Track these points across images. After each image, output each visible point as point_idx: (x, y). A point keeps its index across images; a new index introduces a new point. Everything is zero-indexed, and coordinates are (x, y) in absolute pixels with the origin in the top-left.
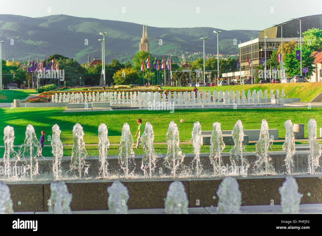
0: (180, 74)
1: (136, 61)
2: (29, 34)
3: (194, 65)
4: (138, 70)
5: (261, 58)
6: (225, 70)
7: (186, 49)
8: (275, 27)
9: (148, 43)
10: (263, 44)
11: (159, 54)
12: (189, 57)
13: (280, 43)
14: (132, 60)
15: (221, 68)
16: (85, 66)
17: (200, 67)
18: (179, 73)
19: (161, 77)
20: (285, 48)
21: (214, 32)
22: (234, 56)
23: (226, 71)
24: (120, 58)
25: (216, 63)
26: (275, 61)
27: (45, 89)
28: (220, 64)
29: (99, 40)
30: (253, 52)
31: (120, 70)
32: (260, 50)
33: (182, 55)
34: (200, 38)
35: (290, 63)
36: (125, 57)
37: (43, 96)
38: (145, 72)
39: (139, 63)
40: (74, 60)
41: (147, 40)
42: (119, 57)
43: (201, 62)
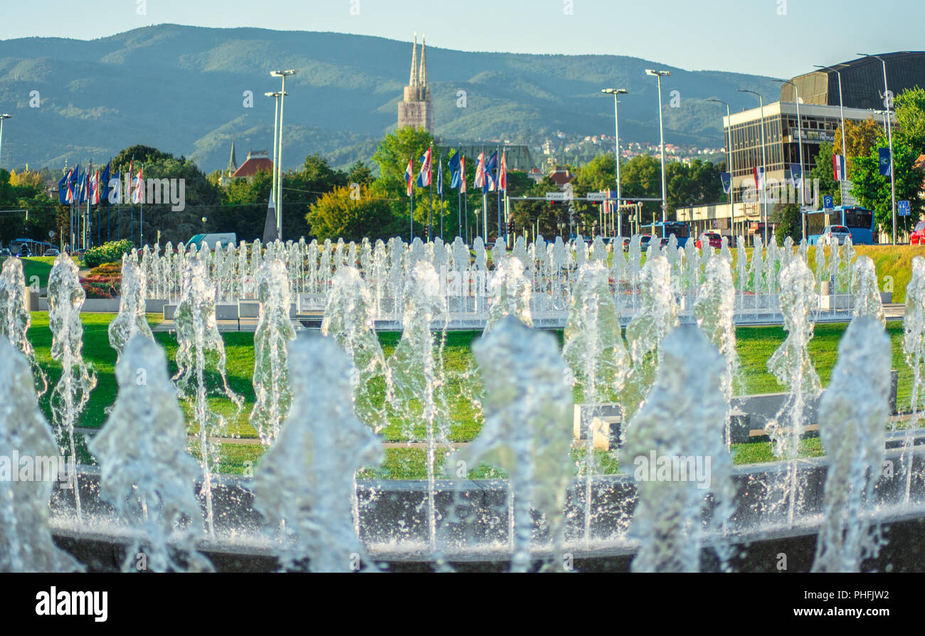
0: (539, 208)
1: (386, 162)
2: (72, 90)
3: (585, 179)
4: (392, 193)
5: (790, 163)
6: (684, 199)
7: (556, 121)
8: (823, 73)
9: (428, 101)
10: (792, 121)
11: (466, 139)
12: (567, 150)
13: (837, 122)
14: (371, 159)
15: (674, 192)
16: (220, 179)
17: (604, 187)
18: (533, 205)
19: (471, 216)
20: (852, 140)
21: (648, 72)
22: (711, 153)
23: (687, 201)
24: (332, 154)
25: (658, 173)
26: (827, 175)
27: (102, 256)
28: (669, 177)
29: (266, 94)
30: (768, 144)
31: (332, 191)
32: (786, 138)
33: (544, 142)
34: (604, 91)
35: (865, 184)
36: (349, 148)
37: (97, 278)
38: (414, 200)
39: (397, 167)
40: (187, 162)
41: (424, 91)
42: (328, 149)
43: (609, 169)
